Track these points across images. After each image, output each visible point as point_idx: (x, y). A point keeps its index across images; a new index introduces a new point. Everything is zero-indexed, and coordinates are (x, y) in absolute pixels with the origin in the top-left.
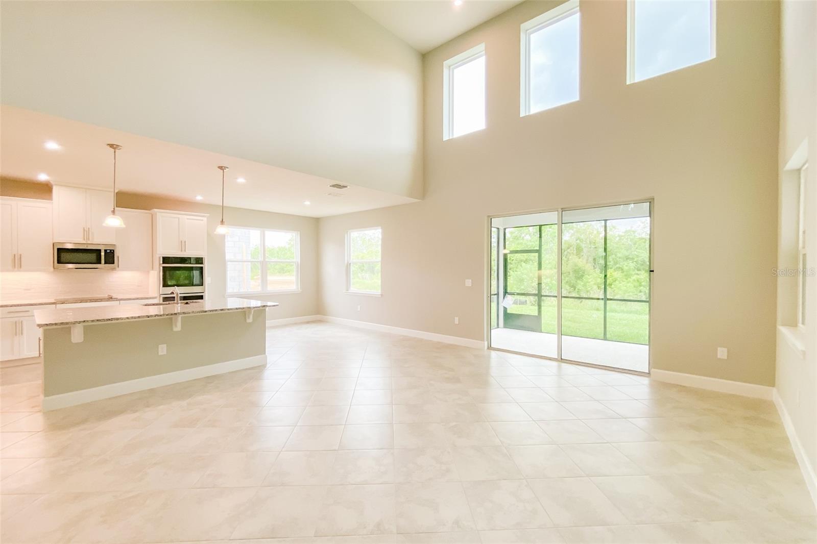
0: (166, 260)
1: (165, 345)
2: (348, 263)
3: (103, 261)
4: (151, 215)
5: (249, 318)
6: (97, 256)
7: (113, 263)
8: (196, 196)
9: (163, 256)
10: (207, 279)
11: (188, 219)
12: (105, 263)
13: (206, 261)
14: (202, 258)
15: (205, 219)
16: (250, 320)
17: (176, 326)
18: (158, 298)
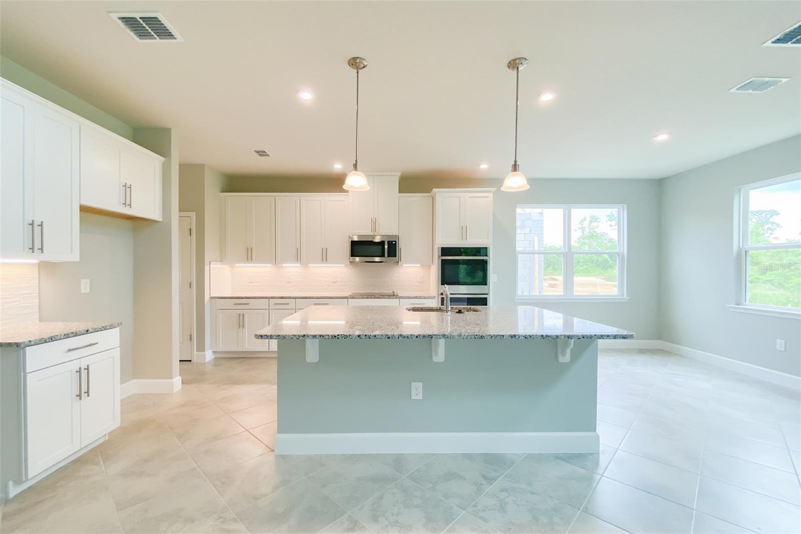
0: (445, 251)
1: (421, 384)
2: (740, 250)
3: (386, 255)
4: (431, 198)
5: (564, 354)
6: (382, 249)
7: (395, 256)
8: (479, 165)
9: (443, 247)
10: (492, 276)
11: (470, 197)
12: (388, 257)
13: (491, 253)
14: (487, 248)
15: (491, 195)
16: (565, 358)
17: (436, 354)
18: (436, 298)
